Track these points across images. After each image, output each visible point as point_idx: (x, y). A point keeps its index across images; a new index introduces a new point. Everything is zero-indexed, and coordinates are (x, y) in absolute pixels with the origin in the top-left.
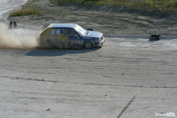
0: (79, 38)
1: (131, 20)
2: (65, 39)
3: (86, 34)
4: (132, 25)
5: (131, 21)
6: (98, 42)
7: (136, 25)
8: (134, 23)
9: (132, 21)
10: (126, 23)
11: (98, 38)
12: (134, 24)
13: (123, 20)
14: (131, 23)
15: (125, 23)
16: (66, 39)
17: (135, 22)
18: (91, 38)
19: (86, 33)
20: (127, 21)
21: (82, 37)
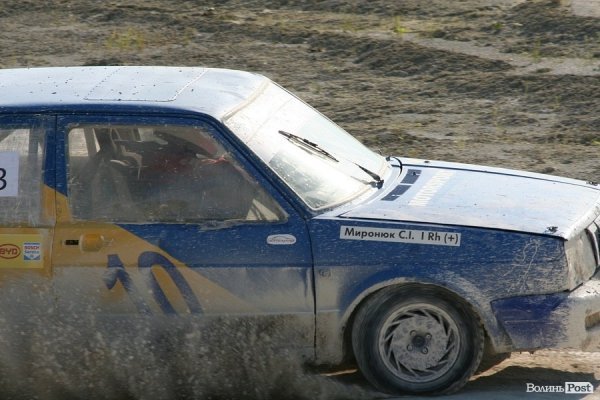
0: (288, 239)
1: (469, 49)
2: (101, 257)
3: (387, 189)
4: (486, 120)
5: (470, 62)
6: (548, 286)
7: (548, 119)
8: (515, 85)
9: (488, 54)
10: (402, 82)
11: (552, 241)
12: (513, 102)
13: (368, 46)
14: (469, 90)
15: (385, 90)
16: (114, 261)
17: (524, 64)
18: (454, 241)
19: (379, 183)
20: (415, 60)
21: (333, 226)
